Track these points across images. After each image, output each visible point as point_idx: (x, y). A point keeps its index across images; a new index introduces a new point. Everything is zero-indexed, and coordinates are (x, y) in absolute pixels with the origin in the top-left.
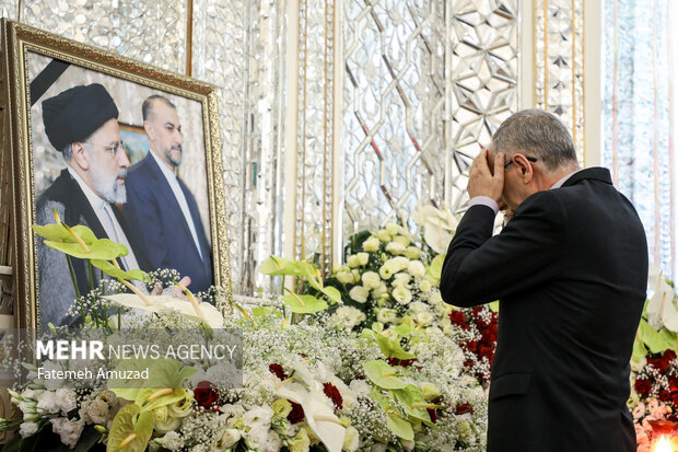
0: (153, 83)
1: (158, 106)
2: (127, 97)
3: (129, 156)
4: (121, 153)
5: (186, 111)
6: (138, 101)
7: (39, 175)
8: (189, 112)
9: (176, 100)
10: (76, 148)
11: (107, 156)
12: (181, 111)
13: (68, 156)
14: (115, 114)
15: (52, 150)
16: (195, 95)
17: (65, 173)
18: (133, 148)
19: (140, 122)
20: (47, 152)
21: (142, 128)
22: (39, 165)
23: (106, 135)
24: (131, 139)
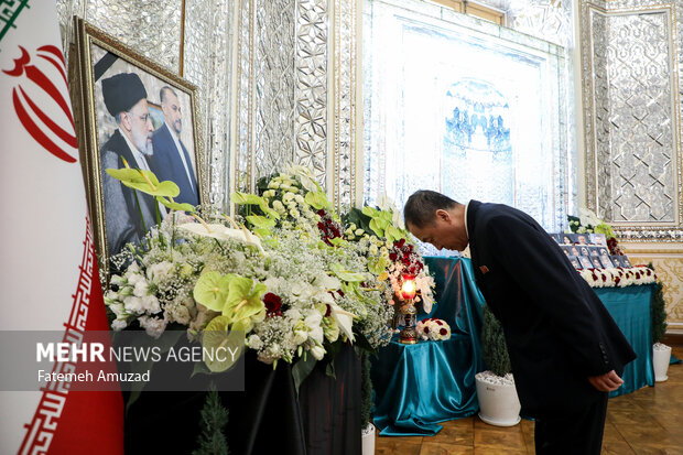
0: (166, 78)
1: (168, 93)
2: (152, 85)
3: (154, 124)
4: (149, 121)
5: (183, 99)
6: (158, 89)
7: (101, 132)
8: (184, 100)
9: (177, 92)
10: (123, 115)
11: (142, 122)
12: (180, 99)
13: (118, 120)
14: (145, 96)
15: (109, 115)
16: (187, 90)
17: (117, 131)
18: (156, 120)
19: (159, 103)
20: (105, 116)
21: (160, 107)
22: (101, 125)
23: (139, 109)
24: (154, 113)
